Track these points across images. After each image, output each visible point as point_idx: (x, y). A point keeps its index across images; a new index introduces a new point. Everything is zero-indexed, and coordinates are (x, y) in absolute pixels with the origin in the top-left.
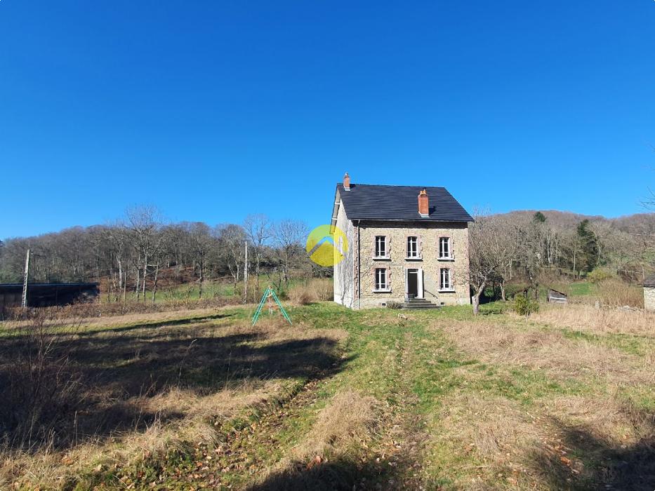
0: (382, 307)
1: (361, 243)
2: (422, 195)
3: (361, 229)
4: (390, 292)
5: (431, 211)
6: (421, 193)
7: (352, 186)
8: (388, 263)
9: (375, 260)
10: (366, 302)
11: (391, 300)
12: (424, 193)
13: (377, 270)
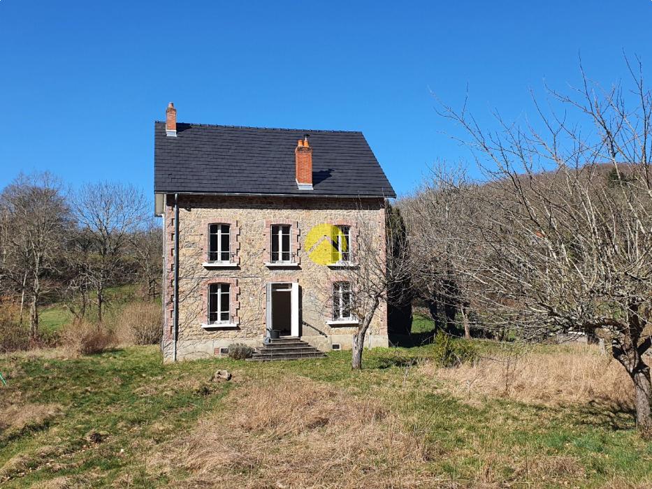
0: (220, 356)
1: (181, 238)
2: (300, 149)
3: (183, 211)
4: (237, 328)
5: (317, 178)
6: (300, 145)
7: (181, 127)
8: (233, 273)
9: (209, 268)
10: (191, 349)
11: (239, 341)
12: (306, 145)
13: (213, 287)
